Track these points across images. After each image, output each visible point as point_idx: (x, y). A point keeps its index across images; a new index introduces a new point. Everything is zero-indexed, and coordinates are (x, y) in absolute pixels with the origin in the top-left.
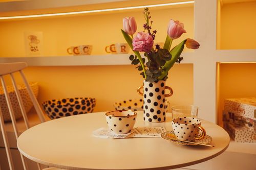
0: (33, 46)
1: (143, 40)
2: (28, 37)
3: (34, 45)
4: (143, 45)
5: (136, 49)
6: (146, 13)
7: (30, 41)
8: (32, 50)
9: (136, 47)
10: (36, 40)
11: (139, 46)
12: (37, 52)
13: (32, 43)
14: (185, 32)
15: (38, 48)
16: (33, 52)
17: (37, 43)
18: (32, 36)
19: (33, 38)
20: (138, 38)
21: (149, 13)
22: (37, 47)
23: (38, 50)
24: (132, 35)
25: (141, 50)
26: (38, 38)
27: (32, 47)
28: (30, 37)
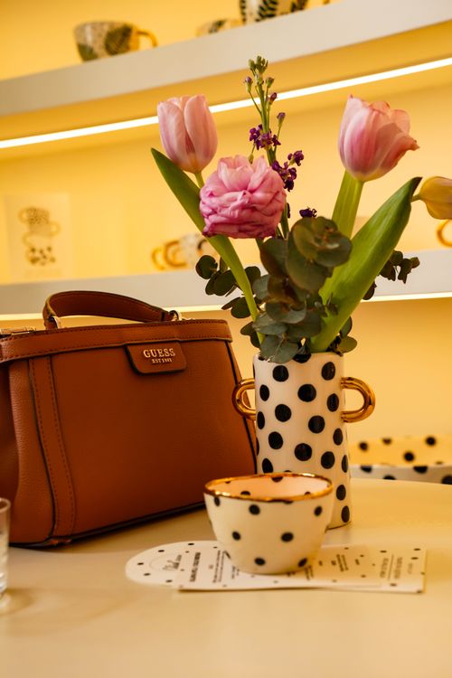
0: (38, 247)
1: (244, 187)
2: (20, 215)
3: (40, 242)
4: (243, 207)
5: (215, 225)
6: (255, 80)
7: (24, 228)
8: (34, 261)
9: (214, 218)
10: (47, 222)
11: (226, 212)
12: (50, 266)
13: (32, 232)
14: (413, 147)
15: (55, 253)
16: (37, 266)
17: (51, 235)
18: (35, 210)
19: (36, 218)
20: (221, 183)
21: (271, 81)
22: (49, 249)
23: (53, 260)
24: (198, 173)
25: (234, 229)
26: (52, 218)
27: (33, 250)
28: (25, 216)
